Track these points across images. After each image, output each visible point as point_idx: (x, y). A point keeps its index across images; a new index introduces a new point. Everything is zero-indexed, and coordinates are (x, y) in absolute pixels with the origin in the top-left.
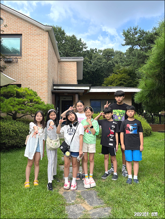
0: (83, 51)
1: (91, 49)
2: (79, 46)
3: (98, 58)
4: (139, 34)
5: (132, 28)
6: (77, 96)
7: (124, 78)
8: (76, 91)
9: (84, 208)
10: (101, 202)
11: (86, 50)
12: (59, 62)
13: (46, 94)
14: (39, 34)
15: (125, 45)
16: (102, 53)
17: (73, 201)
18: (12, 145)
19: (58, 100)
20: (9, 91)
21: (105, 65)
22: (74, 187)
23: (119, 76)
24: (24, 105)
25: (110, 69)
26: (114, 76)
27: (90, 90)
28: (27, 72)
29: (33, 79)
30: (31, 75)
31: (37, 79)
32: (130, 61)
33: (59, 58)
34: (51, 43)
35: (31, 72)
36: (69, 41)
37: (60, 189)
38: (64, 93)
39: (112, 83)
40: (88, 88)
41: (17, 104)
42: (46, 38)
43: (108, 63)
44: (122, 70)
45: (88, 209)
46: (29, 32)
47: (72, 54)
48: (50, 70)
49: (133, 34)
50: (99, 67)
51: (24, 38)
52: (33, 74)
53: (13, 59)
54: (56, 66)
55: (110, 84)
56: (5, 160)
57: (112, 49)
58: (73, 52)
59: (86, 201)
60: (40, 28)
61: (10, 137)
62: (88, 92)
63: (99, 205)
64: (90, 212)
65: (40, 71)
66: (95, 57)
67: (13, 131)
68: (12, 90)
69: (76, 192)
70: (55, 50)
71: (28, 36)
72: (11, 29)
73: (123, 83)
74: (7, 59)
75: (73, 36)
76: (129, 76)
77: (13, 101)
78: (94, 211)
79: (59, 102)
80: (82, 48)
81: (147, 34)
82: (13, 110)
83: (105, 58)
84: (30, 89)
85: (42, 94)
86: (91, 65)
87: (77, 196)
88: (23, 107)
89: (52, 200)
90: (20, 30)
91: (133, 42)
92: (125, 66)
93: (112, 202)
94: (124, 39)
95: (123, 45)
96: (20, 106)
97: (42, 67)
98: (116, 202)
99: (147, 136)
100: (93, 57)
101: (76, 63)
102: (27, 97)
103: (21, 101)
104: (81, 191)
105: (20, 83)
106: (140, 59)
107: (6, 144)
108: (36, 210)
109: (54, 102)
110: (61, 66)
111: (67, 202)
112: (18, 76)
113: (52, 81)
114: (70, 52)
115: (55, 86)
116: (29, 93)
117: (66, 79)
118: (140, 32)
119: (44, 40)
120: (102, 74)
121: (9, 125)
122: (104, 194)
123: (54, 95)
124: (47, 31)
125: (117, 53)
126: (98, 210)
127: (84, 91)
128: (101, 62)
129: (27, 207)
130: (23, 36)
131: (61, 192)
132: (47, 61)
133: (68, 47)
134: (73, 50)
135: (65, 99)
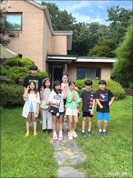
0: (73, 25)
1: (80, 23)
2: (70, 20)
3: (85, 31)
4: (121, 11)
5: (115, 6)
6: (66, 65)
7: (106, 50)
8: (66, 61)
9: (67, 154)
10: (80, 150)
11: (75, 23)
12: (53, 35)
13: (42, 63)
14: (37, 12)
15: (108, 20)
16: (89, 26)
17: (60, 148)
18: (15, 103)
19: (51, 67)
20: (13, 61)
21: (91, 37)
22: (61, 138)
23: (102, 48)
24: (24, 73)
25: (95, 41)
26: (97, 47)
27: (77, 60)
28: (27, 45)
29: (31, 51)
30: (30, 47)
31: (34, 51)
32: (112, 35)
33: (53, 33)
34: (46, 20)
35: (30, 45)
36: (61, 15)
37: (51, 139)
38: (56, 62)
39: (96, 54)
40: (75, 58)
41: (19, 72)
42: (42, 16)
43: (93, 35)
44: (104, 42)
45: (70, 155)
46: (29, 10)
47: (64, 27)
48: (45, 43)
49: (115, 11)
50: (85, 39)
51: (24, 16)
52: (31, 46)
53: (15, 34)
54: (50, 39)
55: (94, 54)
56: (11, 115)
57: (98, 23)
58: (64, 25)
59: (69, 149)
60: (37, 7)
61: (14, 97)
62: (75, 61)
63: (78, 153)
64: (71, 157)
65: (37, 44)
66: (83, 29)
67: (16, 93)
68: (15, 60)
69: (62, 142)
70: (49, 25)
71: (27, 14)
72: (14, 8)
73: (105, 54)
74: (11, 33)
75: (65, 11)
76: (110, 48)
77: (16, 69)
78: (74, 156)
79: (52, 69)
80: (72, 22)
81: (127, 11)
82: (16, 76)
83: (91, 31)
84: (29, 59)
85: (38, 63)
86: (79, 37)
87: (63, 145)
88: (23, 74)
89: (45, 147)
90: (21, 9)
91: (115, 18)
92: (107, 39)
93: (88, 150)
94: (108, 15)
95: (107, 21)
96: (21, 73)
97: (39, 41)
98: (91, 151)
99: (121, 99)
100: (81, 30)
101: (66, 36)
102: (27, 66)
103: (22, 69)
104: (66, 141)
105: (21, 53)
106: (120, 33)
107: (11, 102)
108: (33, 154)
109: (48, 69)
110: (54, 39)
111: (56, 149)
112: (19, 48)
113: (46, 52)
114: (62, 25)
115: (49, 56)
116: (28, 63)
117: (58, 50)
118: (122, 10)
119: (41, 17)
120: (88, 45)
121: (13, 88)
122: (83, 144)
123: (48, 64)
124: (43, 10)
125: (102, 26)
126: (77, 156)
127: (72, 61)
128: (87, 35)
129: (27, 151)
130: (23, 14)
131: (51, 142)
132: (42, 35)
133: (60, 21)
134: (65, 23)
135: (57, 66)
